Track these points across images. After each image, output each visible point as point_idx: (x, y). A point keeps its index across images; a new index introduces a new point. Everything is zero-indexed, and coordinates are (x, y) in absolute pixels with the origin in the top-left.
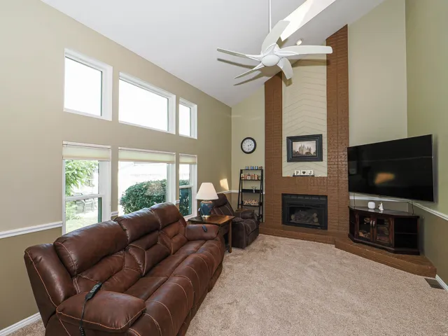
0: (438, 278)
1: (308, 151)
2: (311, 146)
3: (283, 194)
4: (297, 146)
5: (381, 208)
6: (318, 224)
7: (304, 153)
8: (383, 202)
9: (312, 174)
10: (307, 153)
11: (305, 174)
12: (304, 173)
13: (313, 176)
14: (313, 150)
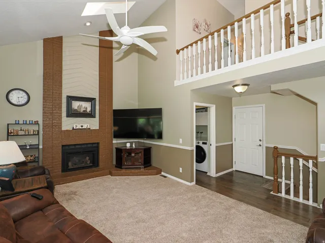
0: (163, 173)
1: (85, 109)
2: (87, 106)
3: (63, 146)
4: (76, 105)
5: (134, 146)
6: (91, 165)
7: (82, 111)
8: (135, 142)
9: (89, 127)
10: (84, 111)
11: (83, 128)
12: (82, 126)
13: (90, 129)
14: (89, 110)
